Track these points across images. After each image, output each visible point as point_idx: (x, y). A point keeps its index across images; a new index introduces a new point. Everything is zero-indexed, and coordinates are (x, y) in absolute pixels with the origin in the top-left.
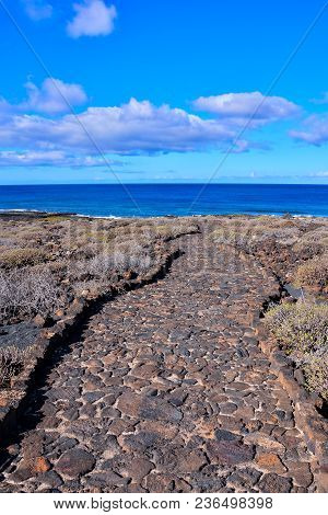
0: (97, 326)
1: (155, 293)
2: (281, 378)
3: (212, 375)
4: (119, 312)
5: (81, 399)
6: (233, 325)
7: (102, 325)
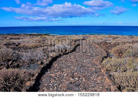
0: (55, 64)
1: (72, 55)
2: (107, 79)
3: (88, 78)
4: (62, 61)
5: (50, 84)
6: (94, 64)
7: (57, 64)
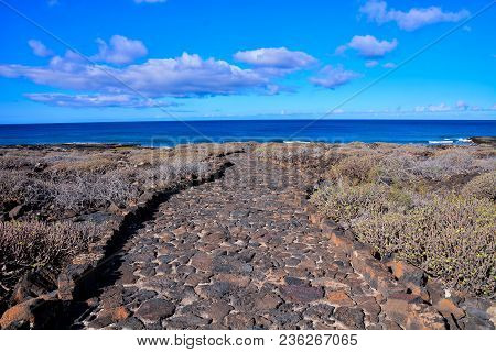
0: (166, 210)
2: (334, 239)
3: (275, 240)
4: (185, 200)
5: (157, 261)
7: (170, 209)
